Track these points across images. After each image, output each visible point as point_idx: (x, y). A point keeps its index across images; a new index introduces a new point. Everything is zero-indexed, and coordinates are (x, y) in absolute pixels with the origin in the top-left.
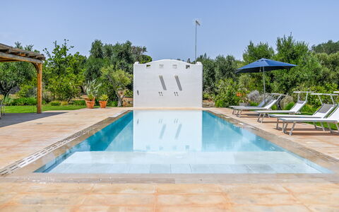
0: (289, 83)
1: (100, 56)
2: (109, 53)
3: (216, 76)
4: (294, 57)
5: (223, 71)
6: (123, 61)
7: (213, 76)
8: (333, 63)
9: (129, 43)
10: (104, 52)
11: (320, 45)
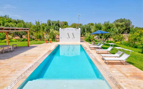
0: (107, 36)
1: (50, 25)
2: (53, 24)
3: (85, 31)
4: (109, 28)
5: (87, 29)
6: (57, 27)
7: (84, 31)
8: (122, 26)
9: (59, 21)
10: (51, 23)
11: (118, 20)
